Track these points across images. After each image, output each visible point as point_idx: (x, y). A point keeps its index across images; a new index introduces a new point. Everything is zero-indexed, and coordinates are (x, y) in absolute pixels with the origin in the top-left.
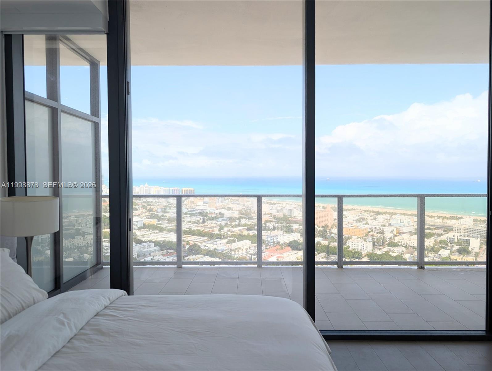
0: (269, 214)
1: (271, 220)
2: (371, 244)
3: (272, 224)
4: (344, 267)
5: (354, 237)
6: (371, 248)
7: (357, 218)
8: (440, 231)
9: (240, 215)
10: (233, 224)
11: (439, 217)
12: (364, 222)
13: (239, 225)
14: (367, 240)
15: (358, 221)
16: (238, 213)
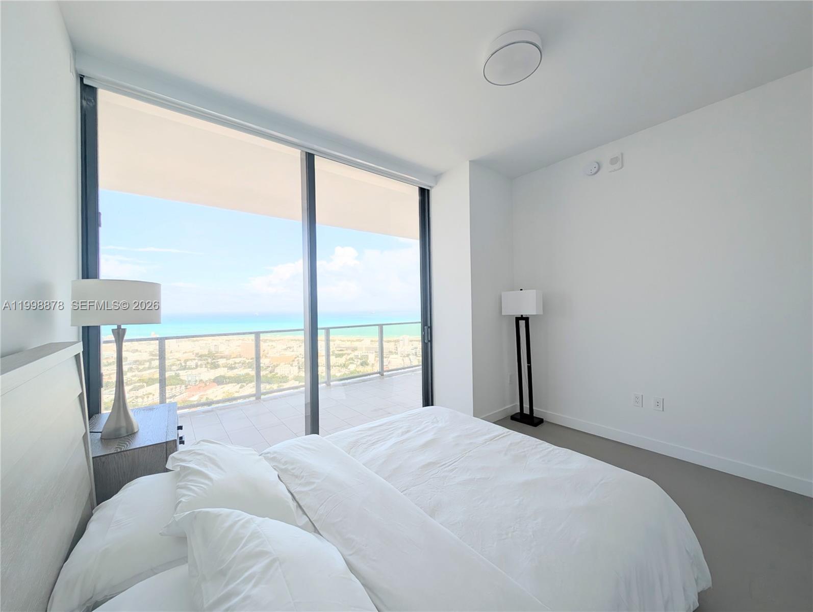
0: (190, 352)
1: (193, 358)
2: (297, 367)
3: (195, 362)
4: (263, 397)
5: (281, 364)
6: (297, 371)
7: (285, 347)
8: (349, 351)
9: (151, 357)
10: (141, 367)
11: (348, 341)
12: (292, 350)
13: (149, 368)
14: (294, 365)
15: (286, 349)
16: (148, 355)
